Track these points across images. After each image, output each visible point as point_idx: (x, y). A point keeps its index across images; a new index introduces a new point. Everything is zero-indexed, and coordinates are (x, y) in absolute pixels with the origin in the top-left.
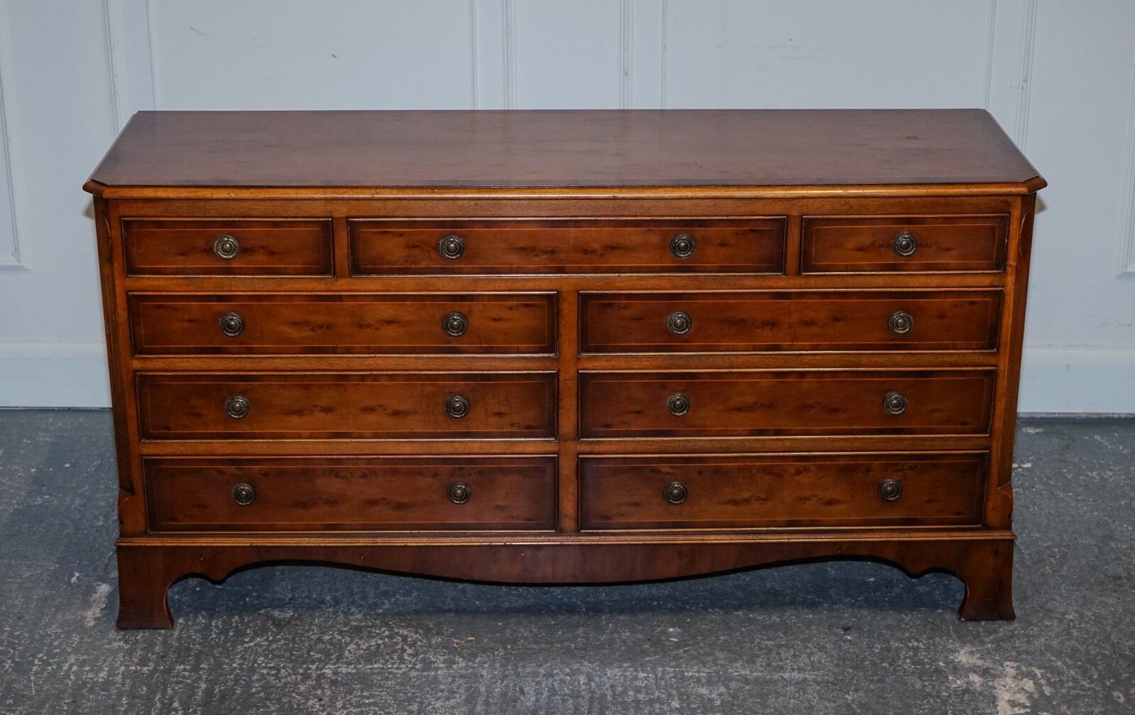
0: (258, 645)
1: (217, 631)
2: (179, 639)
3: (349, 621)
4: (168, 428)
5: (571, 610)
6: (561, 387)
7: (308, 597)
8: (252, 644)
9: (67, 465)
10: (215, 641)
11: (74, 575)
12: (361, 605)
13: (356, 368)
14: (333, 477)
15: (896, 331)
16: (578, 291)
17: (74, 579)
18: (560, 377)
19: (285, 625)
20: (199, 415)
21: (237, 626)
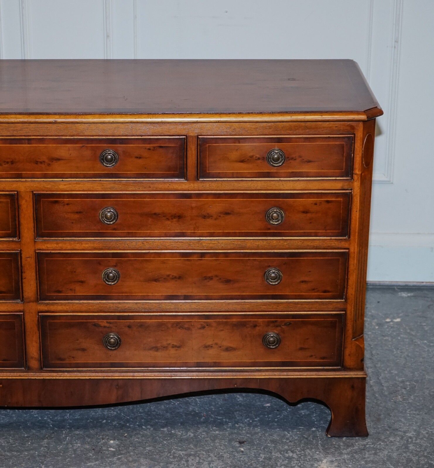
6: (23, 263)
15: (271, 222)
16: (33, 192)
18: (23, 256)
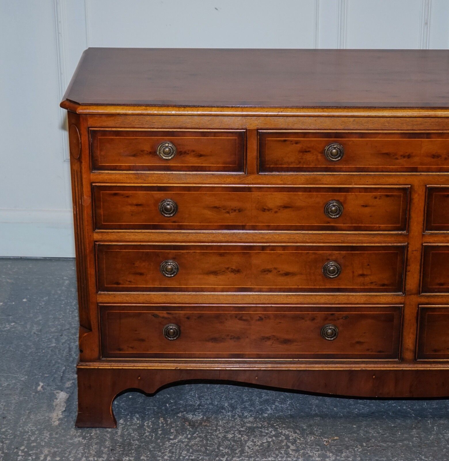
0: (180, 441)
1: (149, 430)
2: (122, 436)
3: (244, 423)
4: (118, 283)
5: (405, 415)
6: (409, 256)
7: (211, 404)
8: (176, 441)
9: (25, 300)
11: (39, 385)
12: (251, 411)
13: (259, 241)
14: (238, 320)
16: (426, 186)
17: (39, 388)
18: (409, 249)
19: (198, 426)
20: (141, 274)
21: (163, 426)
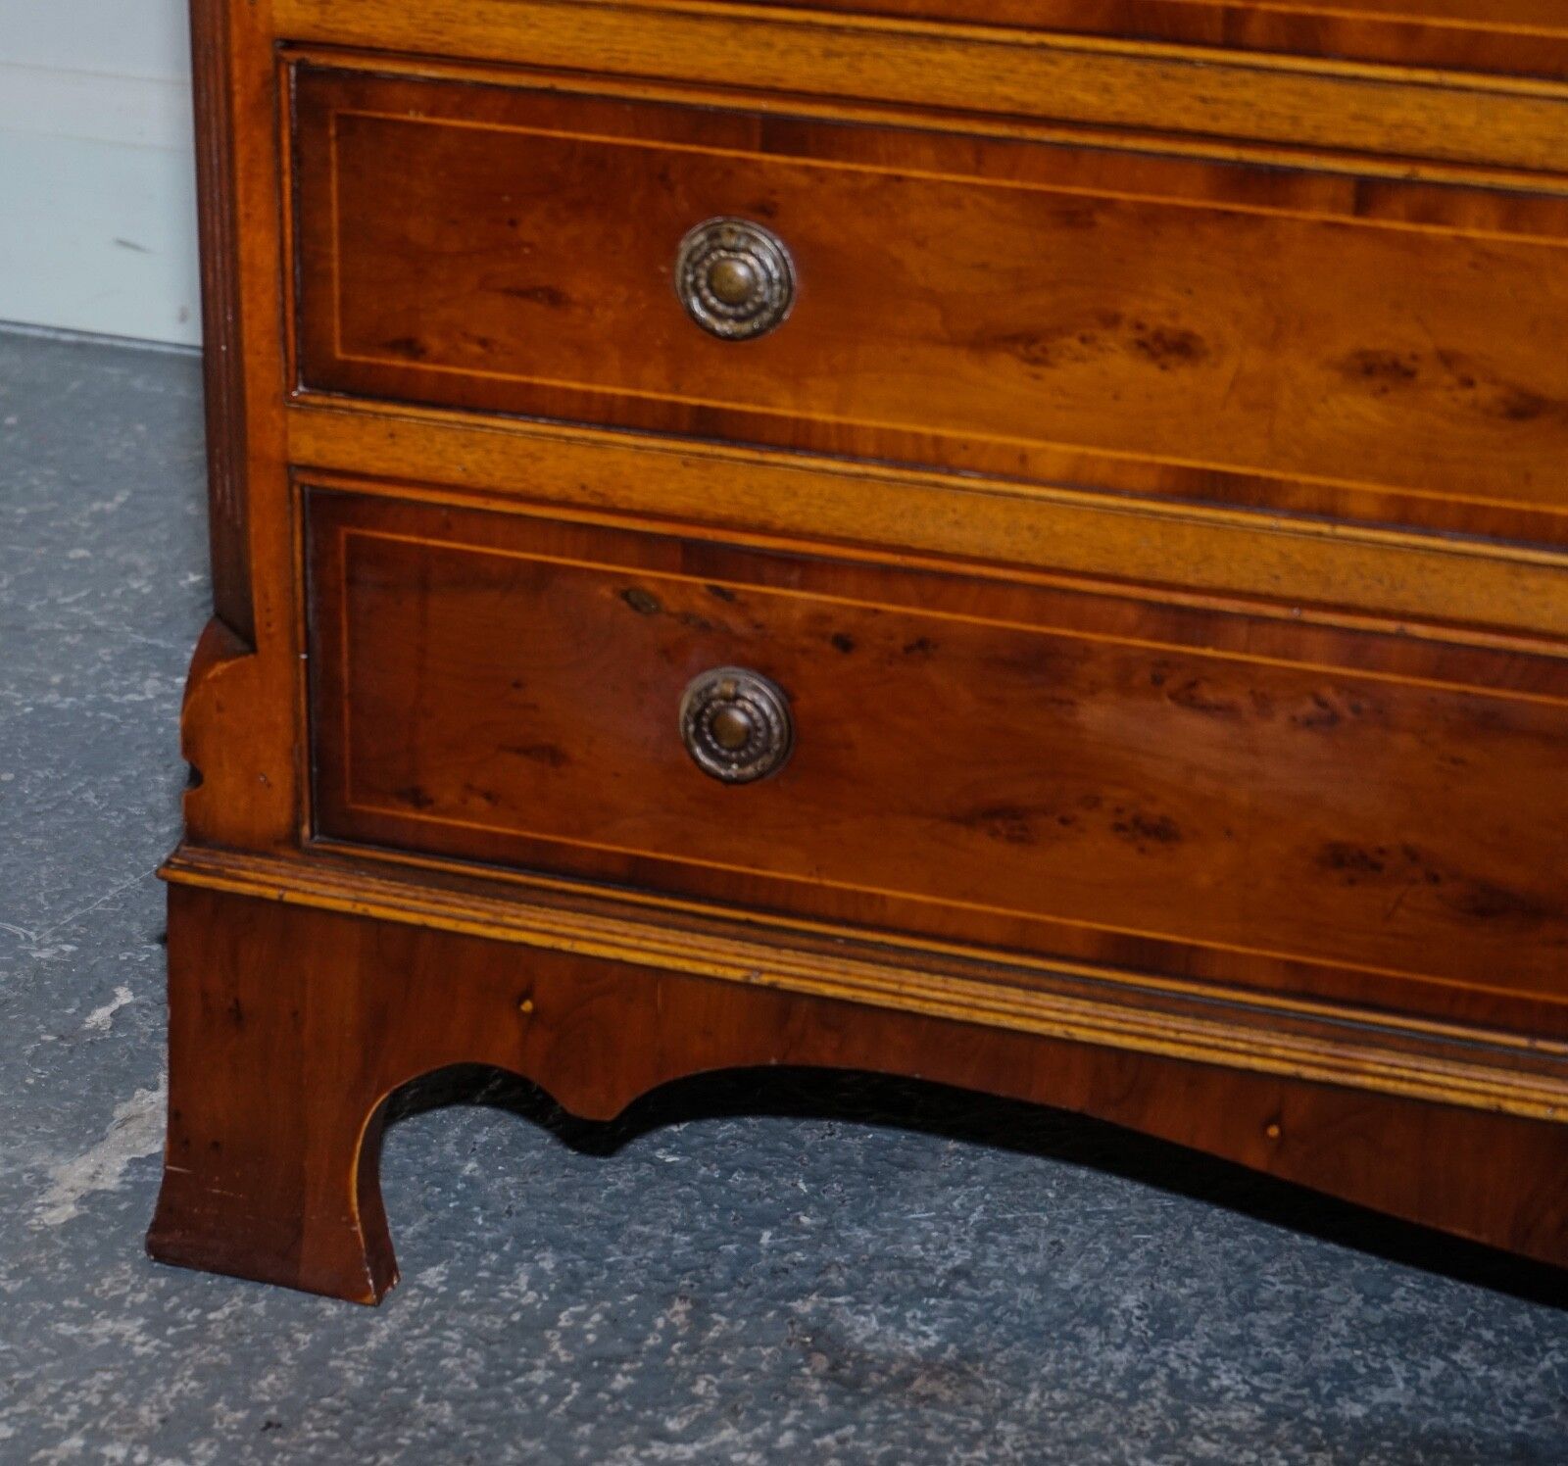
1: (564, 1357)
2: (382, 1359)
3: (1186, 1429)
4: (411, 347)
7: (1041, 1280)
10: (531, 1402)
12: (1276, 1367)
14: (1168, 702)
17: (101, 1015)
19: (882, 1390)
20: (555, 298)
21: (661, 1352)
